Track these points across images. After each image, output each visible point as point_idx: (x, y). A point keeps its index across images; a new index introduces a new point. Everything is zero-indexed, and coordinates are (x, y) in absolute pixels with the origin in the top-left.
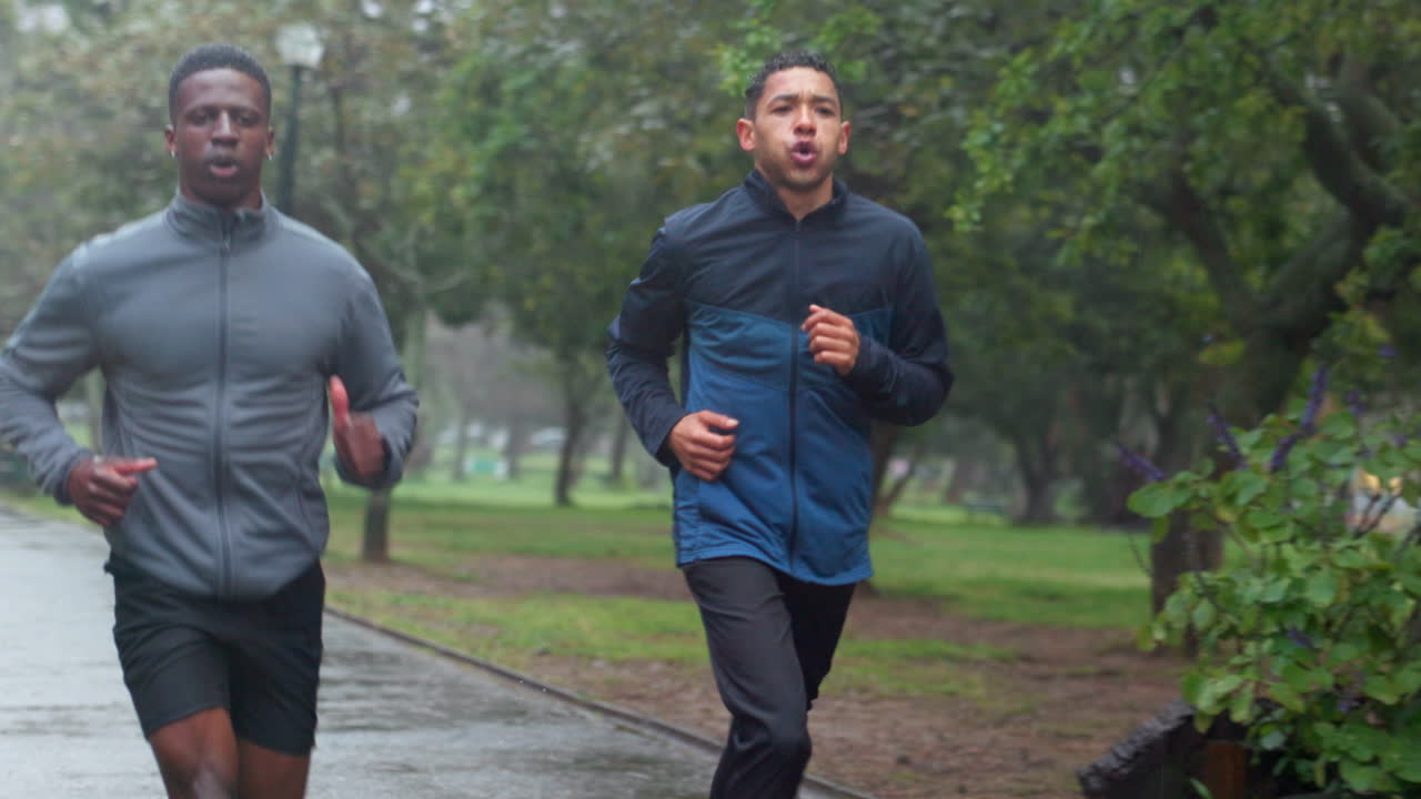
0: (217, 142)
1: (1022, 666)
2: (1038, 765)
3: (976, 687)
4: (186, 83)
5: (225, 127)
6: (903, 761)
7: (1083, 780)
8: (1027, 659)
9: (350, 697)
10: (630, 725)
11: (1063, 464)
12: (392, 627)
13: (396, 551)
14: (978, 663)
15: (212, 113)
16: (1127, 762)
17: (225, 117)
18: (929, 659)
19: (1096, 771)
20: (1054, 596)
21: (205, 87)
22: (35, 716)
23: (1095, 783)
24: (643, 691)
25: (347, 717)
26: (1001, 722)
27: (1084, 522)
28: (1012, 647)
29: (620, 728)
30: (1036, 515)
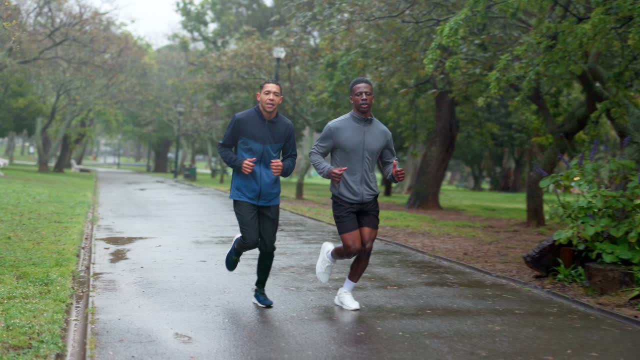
0: (363, 100)
1: (491, 229)
2: (503, 255)
3: (480, 234)
4: (354, 87)
5: (364, 97)
6: (465, 254)
7: (525, 258)
8: (491, 227)
9: (308, 235)
10: (388, 243)
11: (485, 173)
12: (311, 216)
13: (305, 196)
14: (478, 228)
15: (361, 93)
16: (538, 253)
17: (364, 94)
18: (464, 226)
19: (528, 256)
20: (493, 210)
21: (359, 88)
22: (223, 239)
23: (528, 259)
24: (386, 234)
25: (309, 240)
26: (490, 244)
27: (491, 190)
28: (486, 223)
29: (387, 244)
30: (477, 188)
